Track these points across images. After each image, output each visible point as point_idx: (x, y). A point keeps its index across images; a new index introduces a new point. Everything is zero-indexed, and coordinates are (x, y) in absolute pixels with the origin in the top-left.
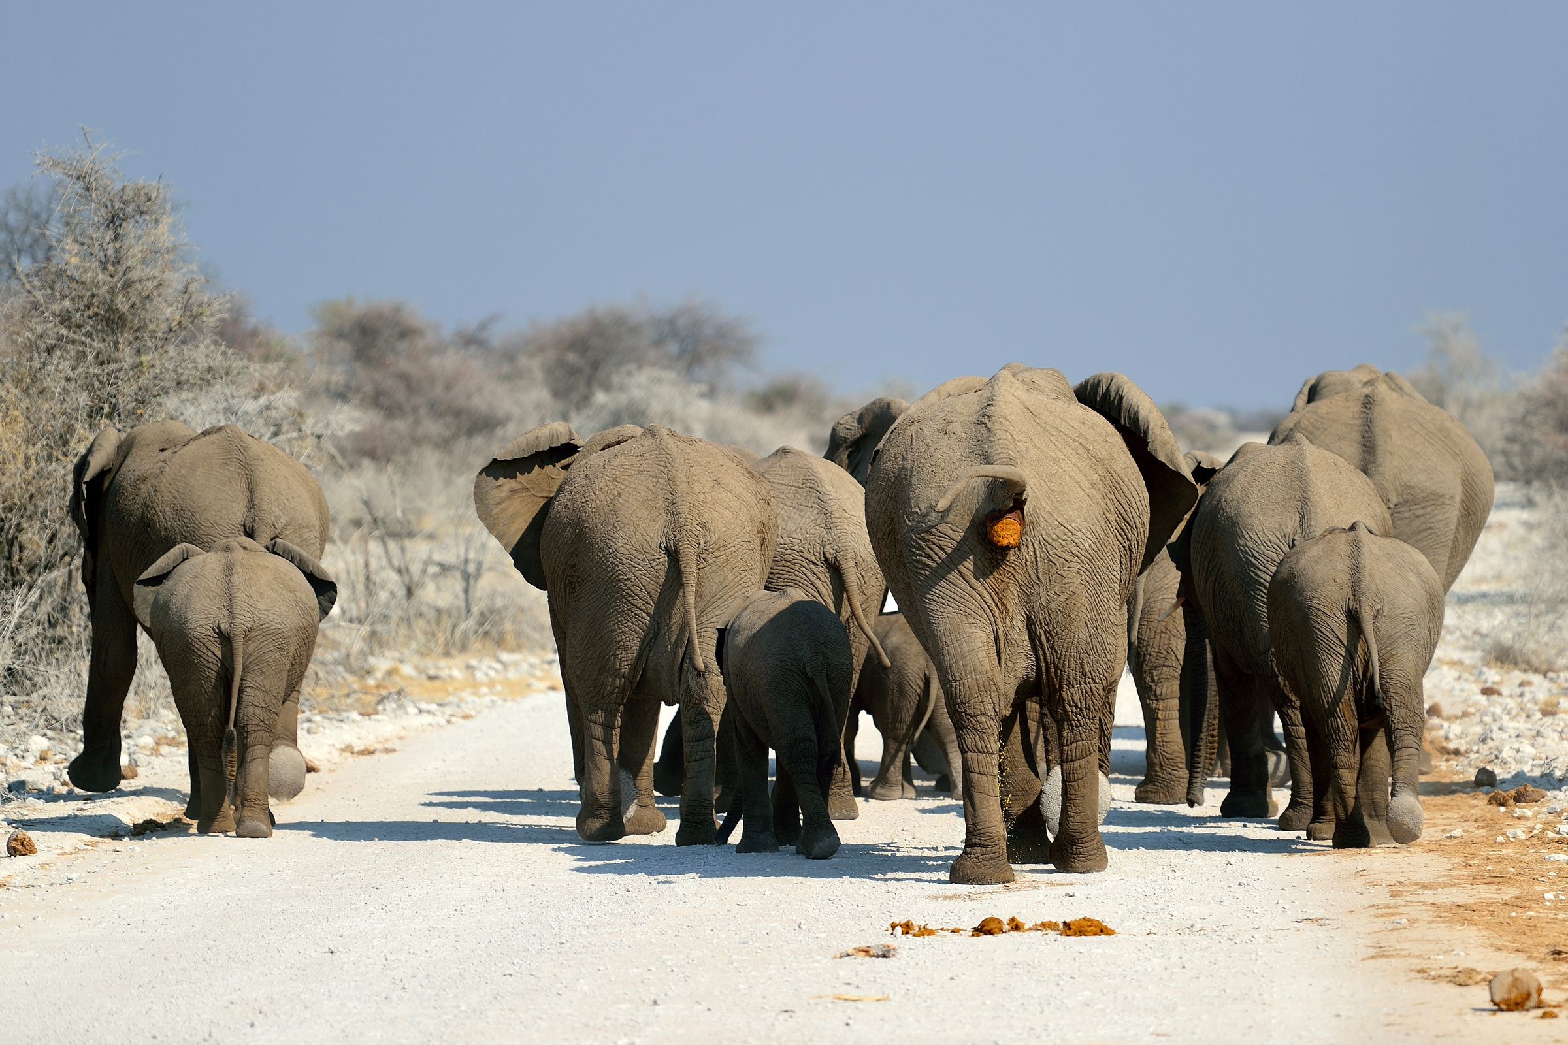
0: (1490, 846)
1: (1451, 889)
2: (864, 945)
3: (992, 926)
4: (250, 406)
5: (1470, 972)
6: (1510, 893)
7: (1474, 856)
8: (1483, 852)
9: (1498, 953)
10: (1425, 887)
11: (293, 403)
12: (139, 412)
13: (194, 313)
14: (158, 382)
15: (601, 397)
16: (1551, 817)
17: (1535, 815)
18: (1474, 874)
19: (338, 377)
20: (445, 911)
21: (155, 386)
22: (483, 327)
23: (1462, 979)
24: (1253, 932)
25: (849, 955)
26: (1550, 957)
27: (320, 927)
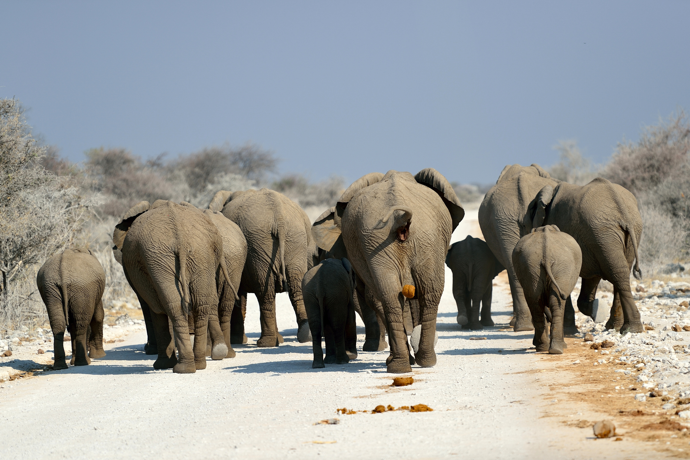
0: (592, 367)
1: (576, 386)
2: (326, 419)
3: (380, 409)
4: (57, 194)
5: (585, 422)
6: (601, 387)
7: (585, 371)
8: (589, 369)
9: (596, 413)
10: (565, 386)
11: (75, 193)
12: (8, 198)
13: (31, 155)
14: (16, 185)
15: (210, 187)
16: (617, 354)
17: (610, 353)
18: (585, 379)
19: (96, 181)
20: (145, 410)
21: (15, 187)
22: (159, 158)
23: (581, 425)
24: (492, 408)
25: (319, 424)
26: (618, 414)
27: (91, 418)
